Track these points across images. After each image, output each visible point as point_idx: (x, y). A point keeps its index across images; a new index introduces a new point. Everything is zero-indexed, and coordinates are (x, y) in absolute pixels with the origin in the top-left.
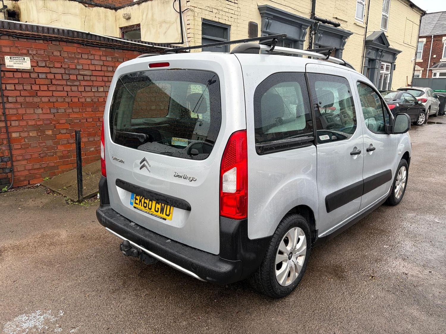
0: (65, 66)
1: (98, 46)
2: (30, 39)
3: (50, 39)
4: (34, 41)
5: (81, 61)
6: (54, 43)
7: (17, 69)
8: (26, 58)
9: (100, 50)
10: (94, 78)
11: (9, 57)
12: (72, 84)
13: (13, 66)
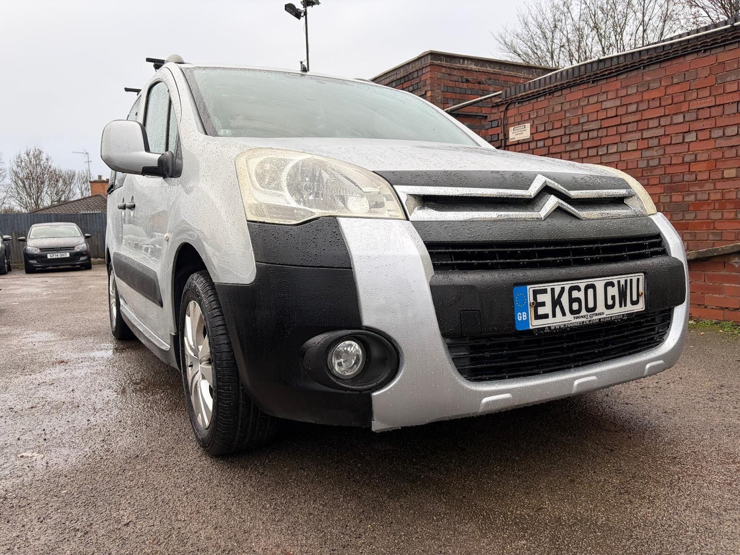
0: (565, 123)
1: (612, 75)
2: (531, 99)
3: (550, 90)
4: (535, 100)
5: (588, 109)
6: (556, 94)
7: (518, 141)
8: (526, 125)
9: (617, 80)
10: (603, 133)
11: (512, 128)
12: (572, 149)
13: (514, 138)
